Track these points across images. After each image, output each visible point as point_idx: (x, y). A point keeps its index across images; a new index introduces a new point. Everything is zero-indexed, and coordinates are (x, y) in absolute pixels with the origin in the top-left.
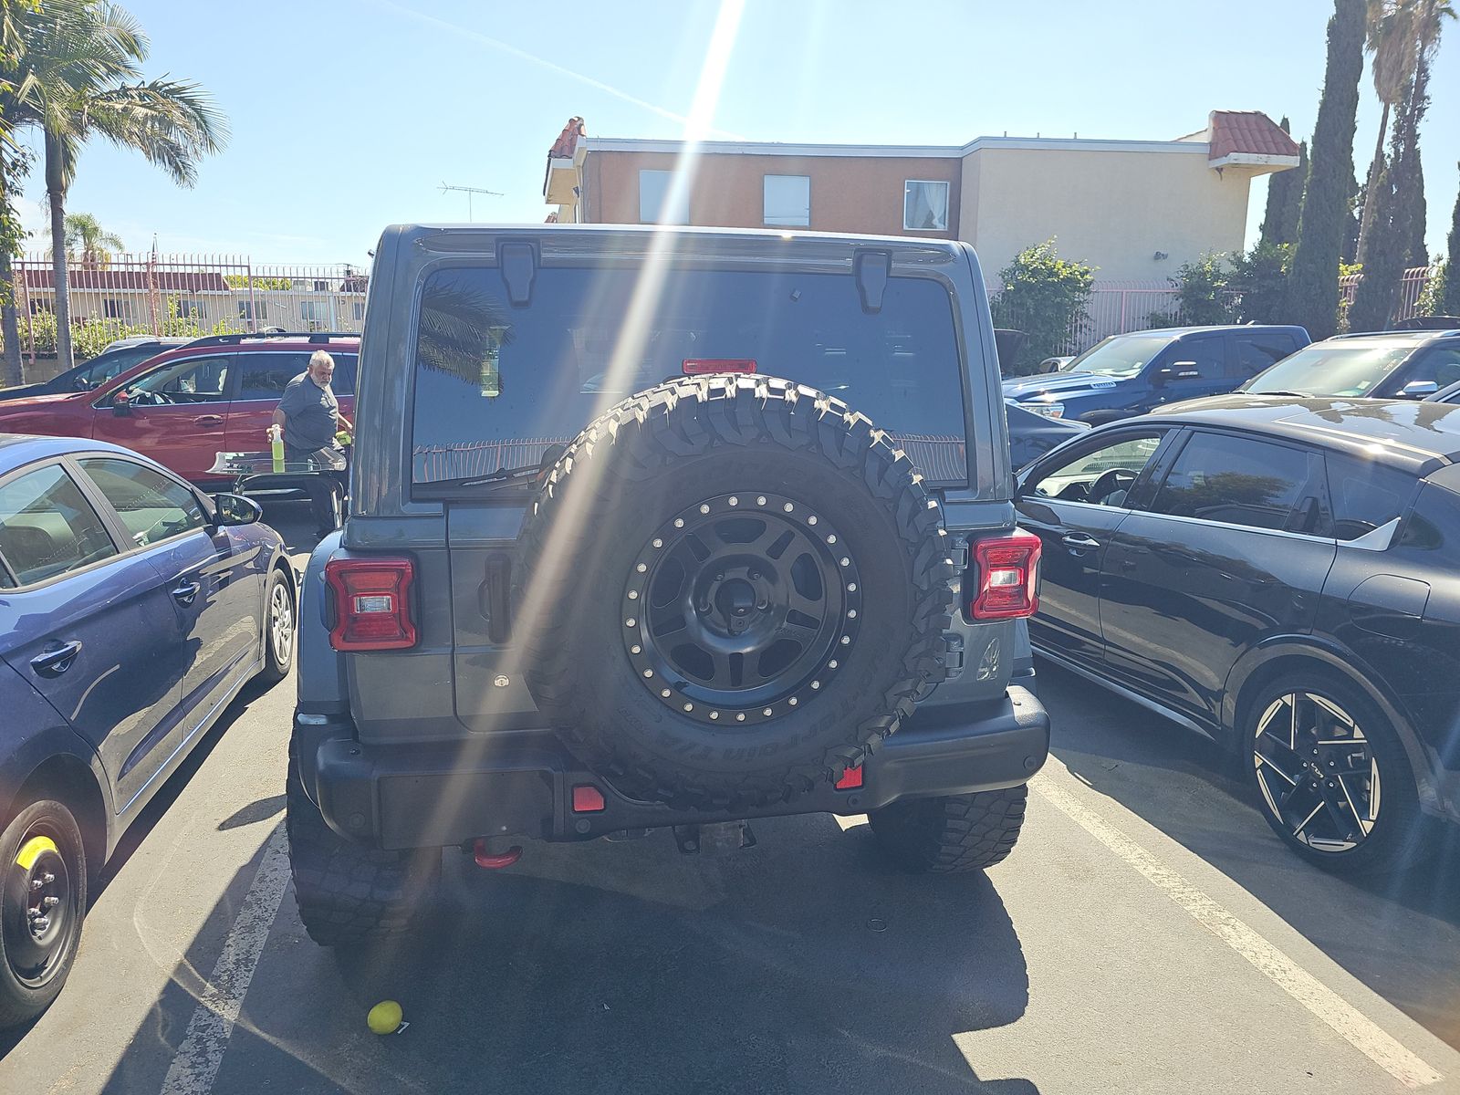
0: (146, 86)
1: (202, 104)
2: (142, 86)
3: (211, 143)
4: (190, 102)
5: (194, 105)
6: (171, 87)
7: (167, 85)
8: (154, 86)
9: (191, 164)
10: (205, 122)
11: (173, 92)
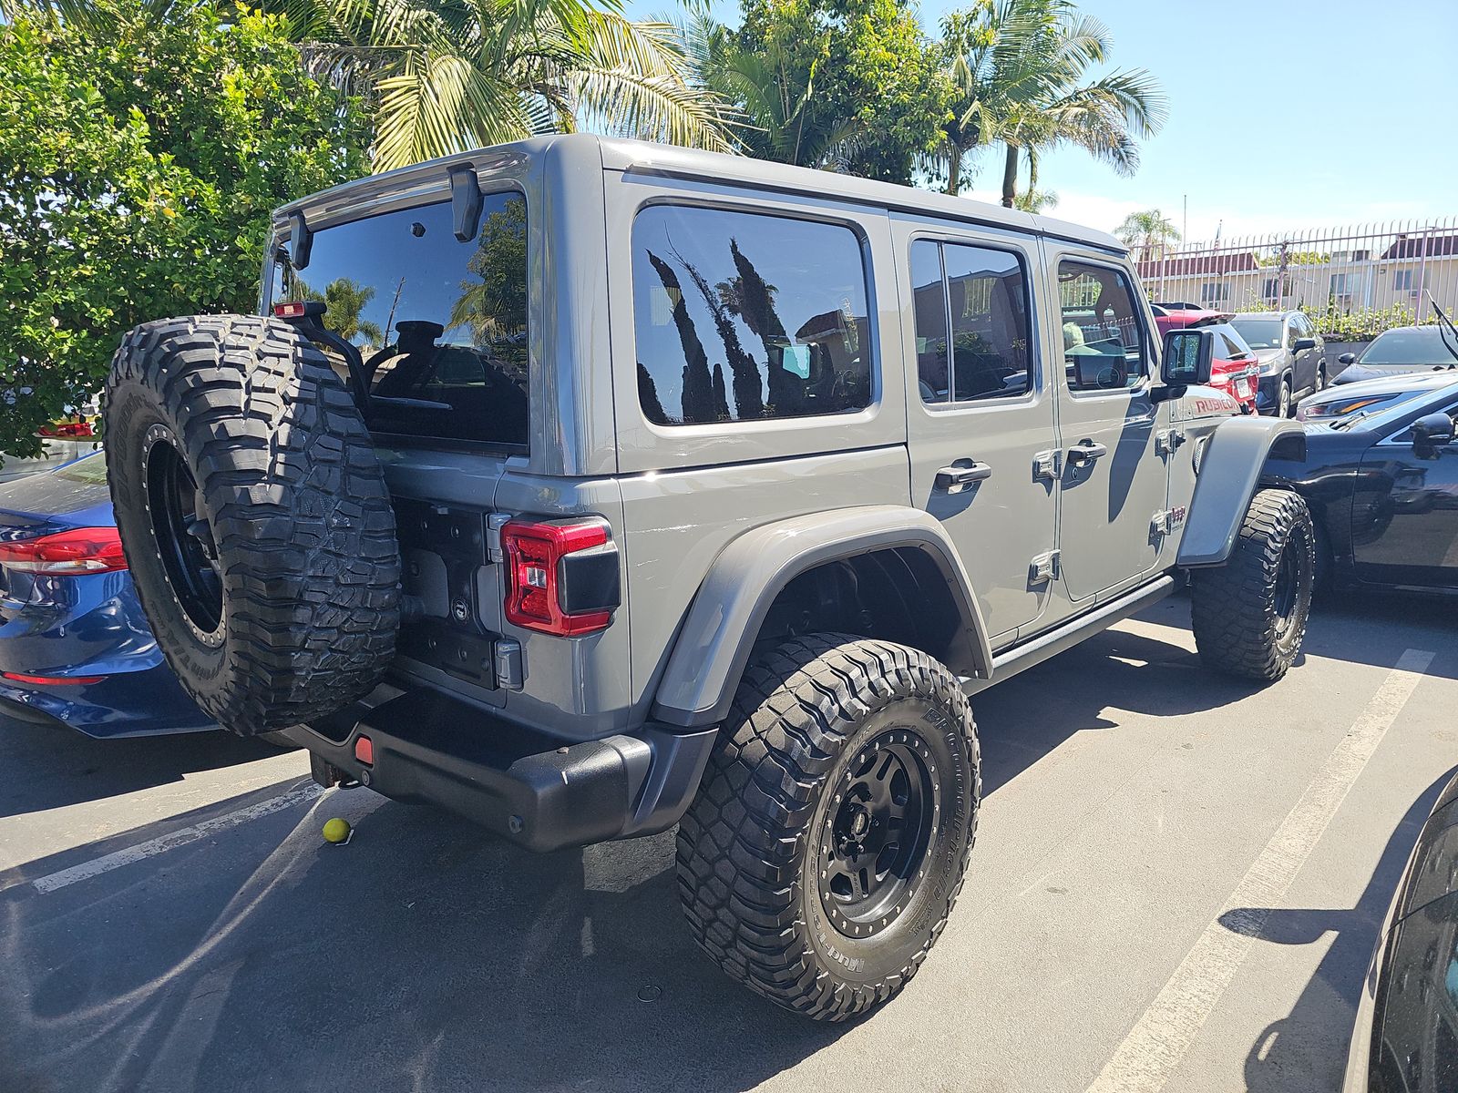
0: (1096, 85)
1: (1145, 91)
2: (1092, 86)
3: (1148, 127)
4: (1132, 92)
5: (1136, 93)
6: (1119, 80)
7: (1115, 79)
8: (1102, 85)
9: (1134, 152)
10: (1144, 108)
11: (1119, 85)
